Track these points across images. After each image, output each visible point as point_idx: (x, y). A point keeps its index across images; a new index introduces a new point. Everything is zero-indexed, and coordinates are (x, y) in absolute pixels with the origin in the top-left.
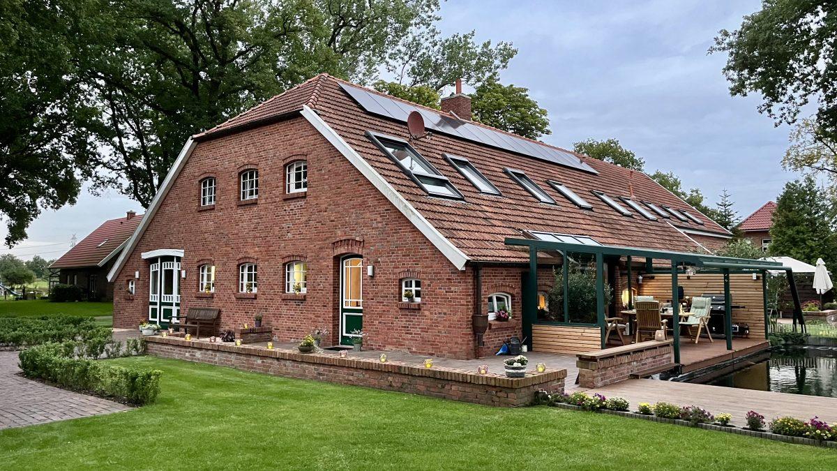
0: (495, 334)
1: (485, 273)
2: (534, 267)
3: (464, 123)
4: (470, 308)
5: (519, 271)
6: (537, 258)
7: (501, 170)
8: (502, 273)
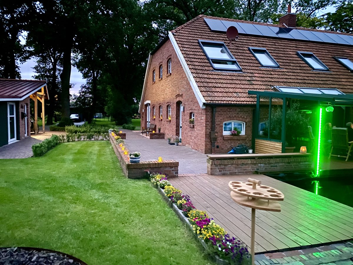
0: (229, 142)
1: (222, 110)
2: (258, 107)
3: (292, 29)
4: (208, 128)
5: (251, 109)
6: (260, 101)
7: (295, 53)
8: (236, 110)
